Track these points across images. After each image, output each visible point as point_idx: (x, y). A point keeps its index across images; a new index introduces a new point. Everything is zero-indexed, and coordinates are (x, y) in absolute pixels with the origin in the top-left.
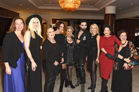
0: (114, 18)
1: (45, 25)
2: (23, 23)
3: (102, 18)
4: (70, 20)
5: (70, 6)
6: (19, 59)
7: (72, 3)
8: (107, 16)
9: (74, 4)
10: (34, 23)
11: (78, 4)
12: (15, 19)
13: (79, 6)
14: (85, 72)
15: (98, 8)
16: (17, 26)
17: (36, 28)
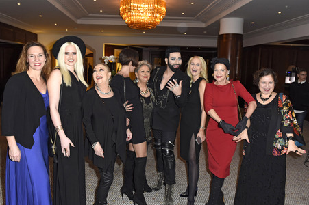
0: (239, 43)
1: (91, 58)
2: (45, 54)
3: (212, 43)
4: (144, 49)
5: (143, 18)
6: (38, 130)
7: (148, 12)
8: (224, 40)
9: (153, 13)
10: (67, 53)
11: (160, 14)
12: (29, 46)
13: (162, 18)
14: (175, 160)
15: (204, 22)
16: (31, 60)
17: (71, 64)
